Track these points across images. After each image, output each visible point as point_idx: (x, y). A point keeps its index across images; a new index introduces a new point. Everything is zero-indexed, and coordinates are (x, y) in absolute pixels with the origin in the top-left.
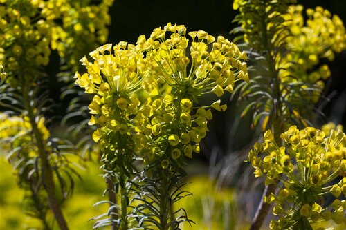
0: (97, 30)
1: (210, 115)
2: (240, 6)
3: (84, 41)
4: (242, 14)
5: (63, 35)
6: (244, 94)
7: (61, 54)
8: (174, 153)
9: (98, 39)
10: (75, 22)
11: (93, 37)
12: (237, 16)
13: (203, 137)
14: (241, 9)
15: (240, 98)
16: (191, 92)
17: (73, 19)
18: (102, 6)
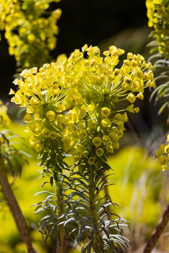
0: (47, 39)
1: (125, 117)
2: (154, 24)
3: (36, 48)
4: (157, 31)
5: (19, 43)
6: (160, 96)
7: (18, 59)
8: (98, 151)
9: (48, 46)
10: (28, 32)
11: (43, 45)
12: (152, 32)
13: (121, 136)
14: (155, 26)
15: (157, 99)
16: (109, 100)
17: (27, 30)
18: (51, 19)
